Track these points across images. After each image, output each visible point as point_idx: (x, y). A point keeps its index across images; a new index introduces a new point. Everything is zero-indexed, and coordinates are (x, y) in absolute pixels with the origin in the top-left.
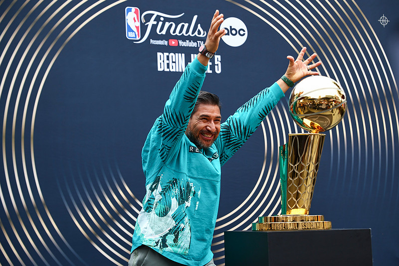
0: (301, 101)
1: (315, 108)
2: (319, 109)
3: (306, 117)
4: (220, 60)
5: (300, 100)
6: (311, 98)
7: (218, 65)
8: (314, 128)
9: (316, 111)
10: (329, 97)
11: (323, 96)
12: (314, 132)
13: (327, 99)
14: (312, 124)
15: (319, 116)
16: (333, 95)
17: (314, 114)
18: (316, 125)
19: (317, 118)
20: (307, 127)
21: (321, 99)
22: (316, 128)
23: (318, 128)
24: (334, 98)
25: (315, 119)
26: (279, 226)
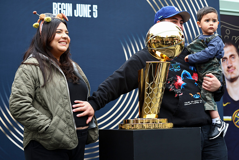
0: (154, 39)
2: (166, 45)
3: (157, 50)
6: (161, 37)
7: (95, 12)
8: (163, 58)
9: (165, 47)
10: (173, 36)
11: (169, 36)
12: (163, 60)
13: (172, 38)
14: (161, 55)
15: (166, 50)
16: (176, 35)
17: (163, 48)
18: (164, 56)
19: (165, 51)
20: (158, 57)
21: (168, 38)
22: (164, 58)
23: (166, 58)
24: (177, 37)
25: (164, 52)
26: (139, 126)
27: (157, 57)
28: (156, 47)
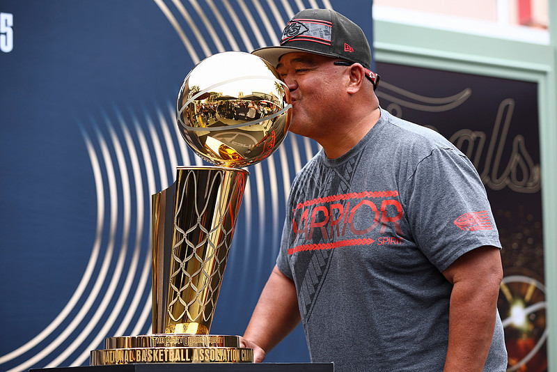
0: (203, 101)
1: (230, 117)
2: (237, 118)
3: (212, 134)
4: (10, 23)
5: (199, 99)
6: (224, 95)
7: (5, 34)
8: (226, 157)
9: (232, 123)
10: (259, 96)
11: (247, 93)
12: (226, 165)
14: (222, 148)
15: (238, 133)
16: (268, 92)
17: (226, 128)
18: (230, 152)
19: (234, 138)
20: (212, 153)
21: (244, 99)
22: (231, 156)
23: (234, 157)
24: (270, 98)
25: (229, 139)
26: (152, 355)
27: (208, 156)
28: (207, 124)
